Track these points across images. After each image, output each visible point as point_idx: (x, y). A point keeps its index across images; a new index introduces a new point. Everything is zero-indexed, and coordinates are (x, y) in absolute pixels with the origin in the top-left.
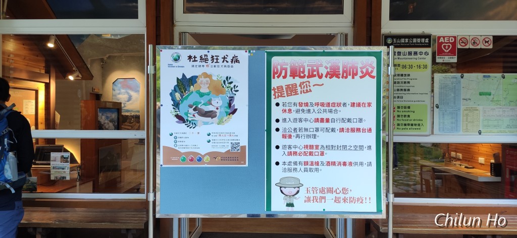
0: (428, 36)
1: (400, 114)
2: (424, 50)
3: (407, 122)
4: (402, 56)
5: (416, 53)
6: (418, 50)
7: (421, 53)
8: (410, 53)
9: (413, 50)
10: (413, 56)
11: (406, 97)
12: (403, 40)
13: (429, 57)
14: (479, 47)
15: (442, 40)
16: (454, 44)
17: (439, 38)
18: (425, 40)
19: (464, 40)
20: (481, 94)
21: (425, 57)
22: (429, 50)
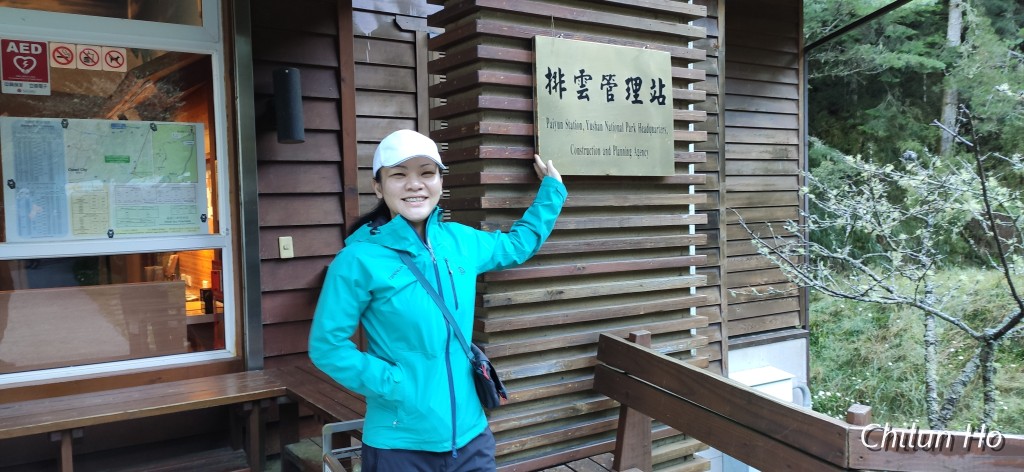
14: (98, 68)
15: (12, 47)
16: (42, 58)
17: (6, 43)
19: (65, 50)
20: (108, 160)
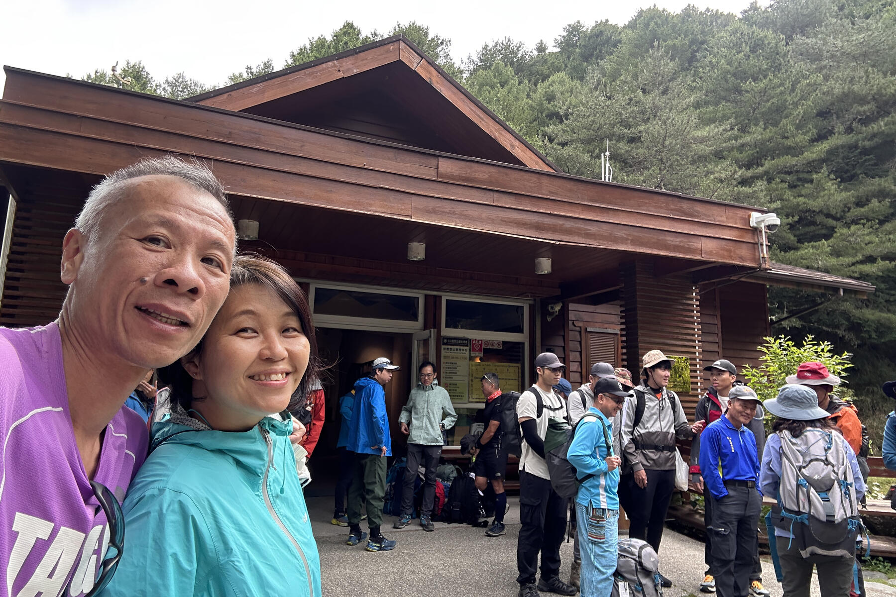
0: (467, 339)
1: (451, 388)
2: (465, 348)
3: (454, 394)
4: (452, 351)
5: (460, 350)
6: (461, 348)
7: (463, 350)
8: (457, 350)
9: (458, 347)
10: (458, 352)
11: (454, 378)
12: (453, 341)
13: (468, 353)
14: (495, 348)
15: (474, 342)
16: (481, 345)
17: (473, 340)
18: (465, 342)
19: (487, 342)
21: (465, 352)
22: (467, 348)
